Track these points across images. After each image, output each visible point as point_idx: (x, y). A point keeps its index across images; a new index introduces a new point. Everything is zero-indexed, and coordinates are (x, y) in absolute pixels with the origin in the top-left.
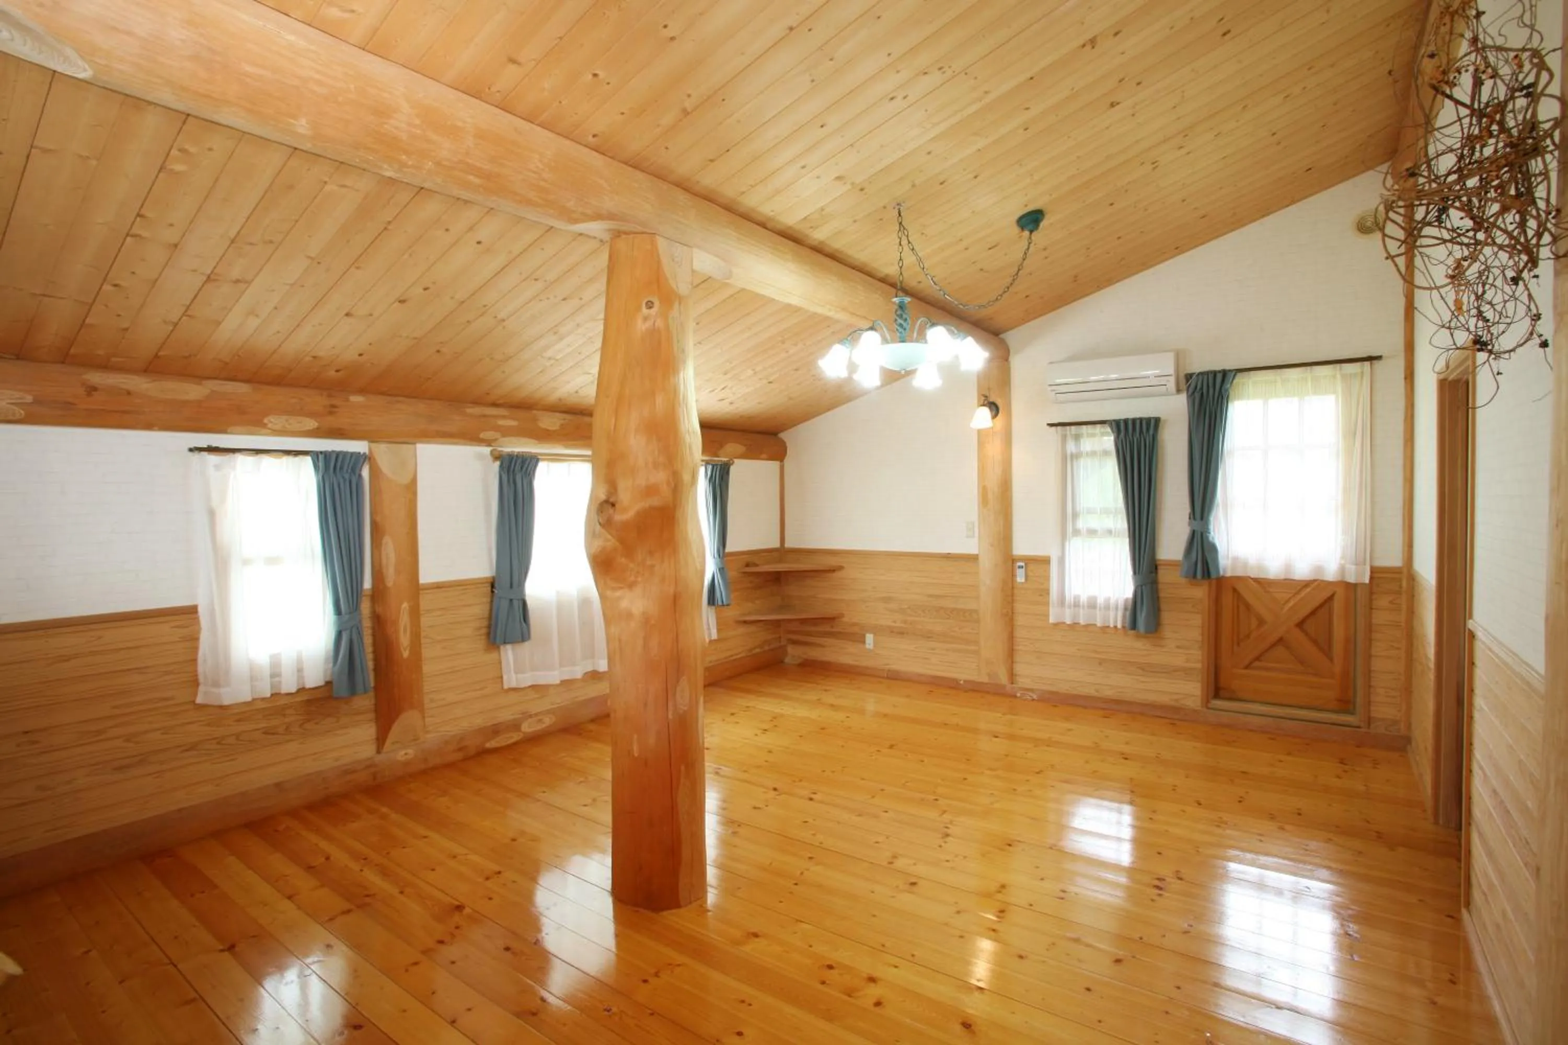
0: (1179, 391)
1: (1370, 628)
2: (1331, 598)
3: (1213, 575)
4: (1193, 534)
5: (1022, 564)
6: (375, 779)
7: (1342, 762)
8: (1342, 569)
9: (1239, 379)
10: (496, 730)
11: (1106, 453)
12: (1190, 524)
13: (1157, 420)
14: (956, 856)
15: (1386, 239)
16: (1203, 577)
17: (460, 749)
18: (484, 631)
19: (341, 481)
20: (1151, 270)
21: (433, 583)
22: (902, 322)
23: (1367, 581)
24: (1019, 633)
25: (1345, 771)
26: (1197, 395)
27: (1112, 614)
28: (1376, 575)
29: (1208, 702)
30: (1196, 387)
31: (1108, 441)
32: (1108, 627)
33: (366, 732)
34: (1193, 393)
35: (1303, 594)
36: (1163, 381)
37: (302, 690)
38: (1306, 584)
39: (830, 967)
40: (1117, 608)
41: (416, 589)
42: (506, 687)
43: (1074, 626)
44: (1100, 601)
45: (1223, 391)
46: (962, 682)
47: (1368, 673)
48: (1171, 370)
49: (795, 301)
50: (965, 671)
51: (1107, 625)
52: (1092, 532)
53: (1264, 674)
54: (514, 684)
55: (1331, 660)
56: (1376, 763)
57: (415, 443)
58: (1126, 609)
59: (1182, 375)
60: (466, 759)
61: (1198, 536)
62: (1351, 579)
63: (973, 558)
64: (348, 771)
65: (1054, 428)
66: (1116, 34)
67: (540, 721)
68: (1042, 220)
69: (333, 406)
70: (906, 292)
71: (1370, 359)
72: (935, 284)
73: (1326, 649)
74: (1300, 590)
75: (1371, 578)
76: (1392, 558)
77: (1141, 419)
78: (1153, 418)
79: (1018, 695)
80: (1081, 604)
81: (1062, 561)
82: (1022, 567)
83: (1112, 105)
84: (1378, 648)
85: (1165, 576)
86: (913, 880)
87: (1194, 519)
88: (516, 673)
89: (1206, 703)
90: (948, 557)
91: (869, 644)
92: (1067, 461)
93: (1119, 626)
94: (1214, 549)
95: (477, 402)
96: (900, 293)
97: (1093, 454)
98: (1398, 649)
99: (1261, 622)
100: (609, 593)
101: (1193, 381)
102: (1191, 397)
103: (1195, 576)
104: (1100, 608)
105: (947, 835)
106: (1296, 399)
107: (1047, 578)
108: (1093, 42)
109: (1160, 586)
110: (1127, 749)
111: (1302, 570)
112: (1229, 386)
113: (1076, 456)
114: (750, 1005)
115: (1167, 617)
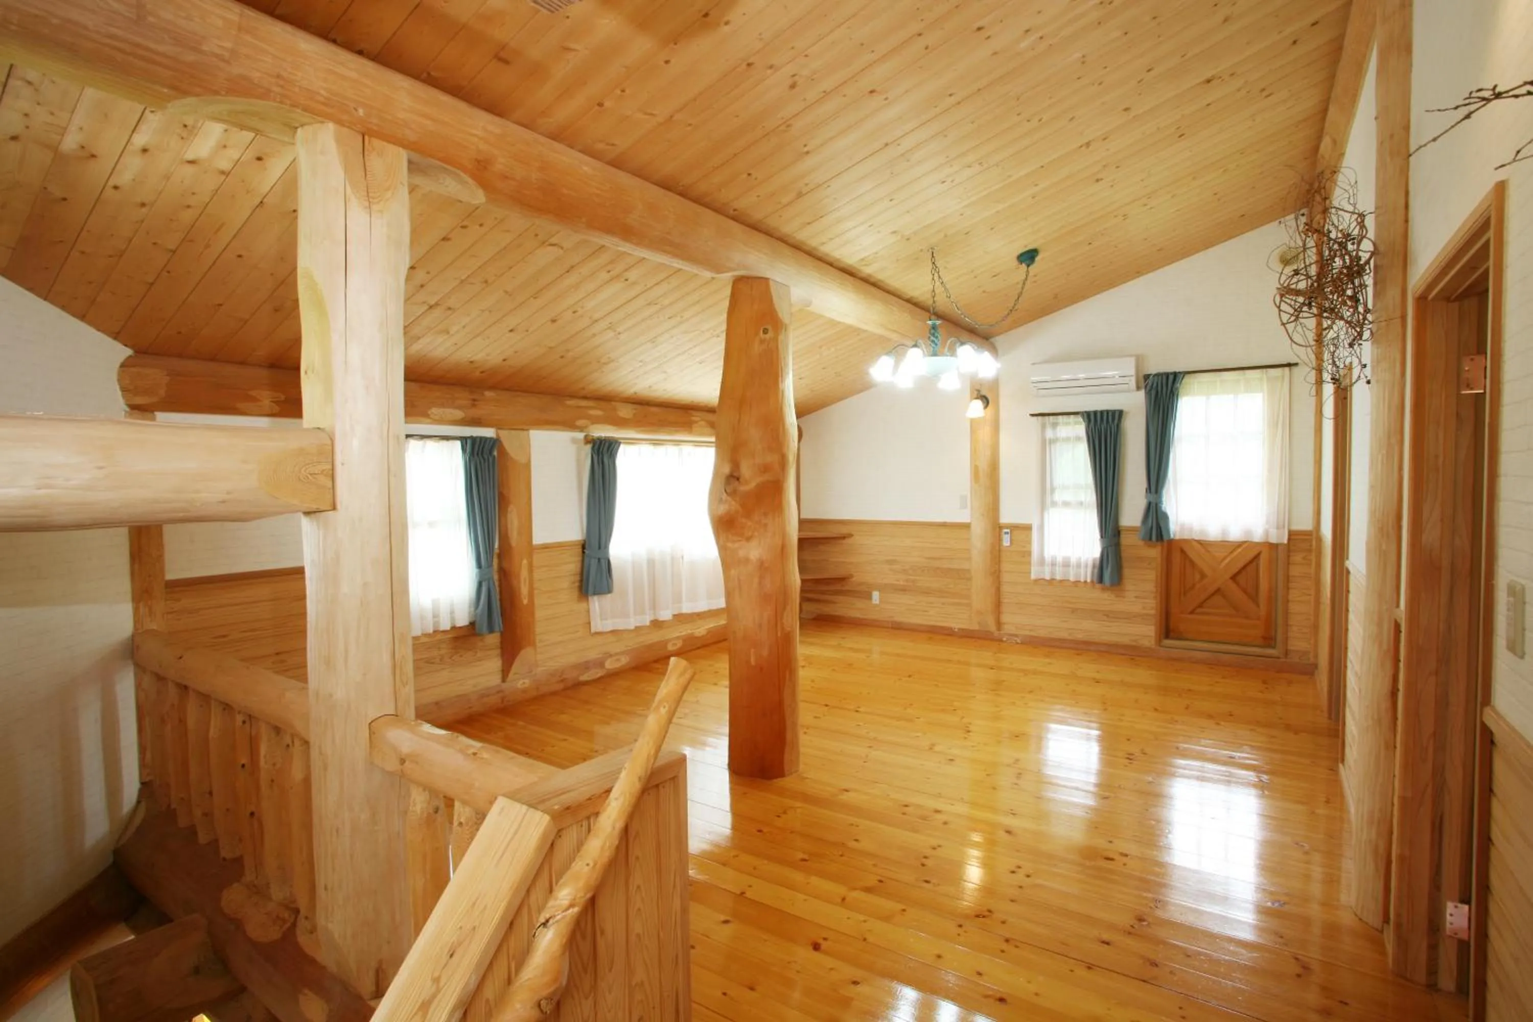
0: (1138, 388)
1: (1288, 579)
2: (1257, 557)
3: (1165, 537)
4: (1149, 505)
5: (1008, 530)
6: (503, 701)
7: (1265, 682)
8: (1267, 533)
9: (1187, 380)
10: (586, 666)
11: (1078, 439)
12: (1146, 497)
13: (1121, 412)
14: (979, 743)
15: (1282, 313)
16: (1157, 540)
17: (562, 681)
18: (577, 584)
19: (482, 461)
20: (1116, 289)
21: (542, 545)
22: (934, 339)
23: (1286, 541)
24: (1005, 588)
25: (1267, 688)
26: (1153, 392)
27: (1082, 571)
28: (1293, 537)
29: (1160, 641)
30: (1152, 385)
31: (1079, 428)
32: (1079, 581)
33: (494, 664)
34: (1150, 390)
35: (1235, 553)
36: (1126, 380)
37: (454, 628)
38: (1240, 544)
39: (906, 806)
40: (1086, 566)
41: (531, 549)
42: (593, 630)
43: (1052, 581)
44: (1073, 560)
45: (1174, 390)
46: (956, 630)
47: (1286, 613)
48: (1132, 372)
49: (850, 321)
50: (959, 620)
51: (1078, 580)
52: (1066, 504)
53: (1206, 618)
54: (600, 629)
55: (1258, 606)
56: (1290, 683)
57: (527, 430)
58: (1094, 567)
59: (1141, 375)
60: (566, 689)
61: (1153, 505)
62: (1273, 540)
63: (966, 526)
64: (483, 696)
65: (1035, 418)
66: (1105, 139)
67: (618, 660)
68: (1037, 255)
69: (474, 400)
70: (939, 316)
71: (1289, 365)
72: (958, 308)
73: (1254, 597)
74: (1234, 550)
75: (1289, 539)
76: (1304, 524)
77: (1108, 411)
78: (1118, 410)
79: (1005, 639)
80: (1057, 563)
81: (1041, 527)
82: (1008, 533)
83: (1098, 180)
84: (1294, 595)
85: (1126, 540)
86: (951, 758)
87: (1150, 492)
88: (601, 620)
89: (1159, 642)
90: (944, 525)
91: (876, 600)
92: (1045, 445)
93: (1089, 580)
94: (1165, 517)
95: (573, 396)
96: (933, 317)
97: (1067, 439)
98: (1310, 595)
99: (1203, 576)
100: (729, 545)
101: (1150, 381)
102: (1148, 394)
103: (1150, 539)
104: (1073, 566)
105: (969, 731)
106: (1231, 396)
107: (1029, 542)
108: (1088, 144)
109: (1123, 548)
110: (1098, 676)
111: (1235, 534)
112: (1179, 385)
113: (1053, 441)
114: (857, 826)
115: (1127, 572)
